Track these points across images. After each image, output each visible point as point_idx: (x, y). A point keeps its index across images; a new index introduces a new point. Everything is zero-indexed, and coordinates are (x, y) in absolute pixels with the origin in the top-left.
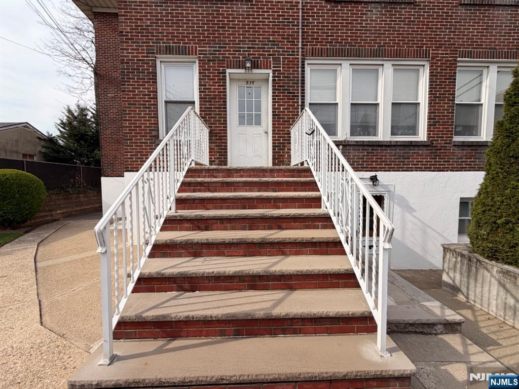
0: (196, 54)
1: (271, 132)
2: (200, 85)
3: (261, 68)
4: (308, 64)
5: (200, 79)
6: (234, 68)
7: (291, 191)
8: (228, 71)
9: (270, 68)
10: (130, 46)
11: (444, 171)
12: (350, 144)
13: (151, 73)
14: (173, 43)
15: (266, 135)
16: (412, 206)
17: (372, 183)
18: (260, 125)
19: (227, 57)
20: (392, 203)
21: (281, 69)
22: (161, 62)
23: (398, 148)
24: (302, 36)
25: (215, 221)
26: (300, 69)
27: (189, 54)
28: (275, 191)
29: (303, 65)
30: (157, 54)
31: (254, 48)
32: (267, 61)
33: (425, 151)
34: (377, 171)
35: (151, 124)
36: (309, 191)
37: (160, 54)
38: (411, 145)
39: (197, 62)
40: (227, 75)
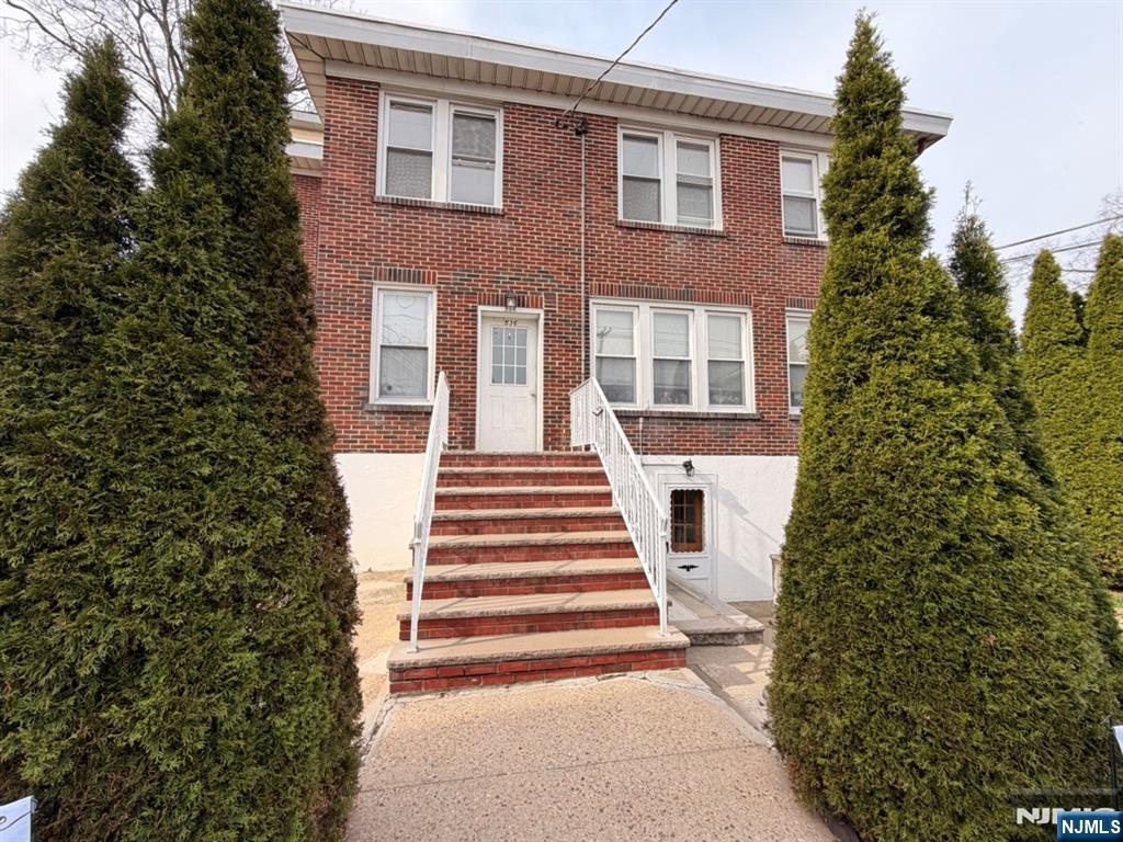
0: (434, 283)
1: (542, 396)
2: (438, 326)
3: (528, 306)
4: (594, 304)
5: (438, 318)
6: (489, 304)
7: (575, 485)
8: (481, 308)
9: (541, 307)
10: (334, 266)
11: (780, 455)
12: (654, 415)
13: (364, 305)
14: (401, 266)
15: (533, 399)
16: (743, 505)
17: (685, 472)
18: (525, 383)
19: (480, 290)
20: (714, 501)
21: (557, 309)
22: (379, 289)
23: (719, 423)
24: (586, 267)
25: (486, 523)
26: (583, 311)
27: (424, 282)
28: (555, 485)
29: (587, 305)
30: (375, 279)
31: (519, 279)
32: (537, 298)
33: (752, 428)
34: (692, 454)
35: (359, 379)
36: (598, 484)
37: (380, 279)
38: (734, 418)
39: (435, 293)
40: (479, 313)
